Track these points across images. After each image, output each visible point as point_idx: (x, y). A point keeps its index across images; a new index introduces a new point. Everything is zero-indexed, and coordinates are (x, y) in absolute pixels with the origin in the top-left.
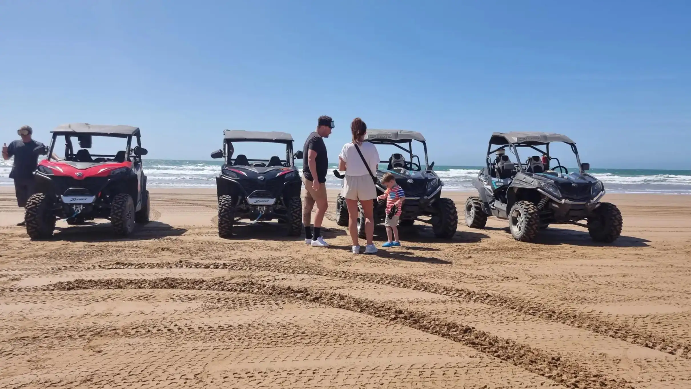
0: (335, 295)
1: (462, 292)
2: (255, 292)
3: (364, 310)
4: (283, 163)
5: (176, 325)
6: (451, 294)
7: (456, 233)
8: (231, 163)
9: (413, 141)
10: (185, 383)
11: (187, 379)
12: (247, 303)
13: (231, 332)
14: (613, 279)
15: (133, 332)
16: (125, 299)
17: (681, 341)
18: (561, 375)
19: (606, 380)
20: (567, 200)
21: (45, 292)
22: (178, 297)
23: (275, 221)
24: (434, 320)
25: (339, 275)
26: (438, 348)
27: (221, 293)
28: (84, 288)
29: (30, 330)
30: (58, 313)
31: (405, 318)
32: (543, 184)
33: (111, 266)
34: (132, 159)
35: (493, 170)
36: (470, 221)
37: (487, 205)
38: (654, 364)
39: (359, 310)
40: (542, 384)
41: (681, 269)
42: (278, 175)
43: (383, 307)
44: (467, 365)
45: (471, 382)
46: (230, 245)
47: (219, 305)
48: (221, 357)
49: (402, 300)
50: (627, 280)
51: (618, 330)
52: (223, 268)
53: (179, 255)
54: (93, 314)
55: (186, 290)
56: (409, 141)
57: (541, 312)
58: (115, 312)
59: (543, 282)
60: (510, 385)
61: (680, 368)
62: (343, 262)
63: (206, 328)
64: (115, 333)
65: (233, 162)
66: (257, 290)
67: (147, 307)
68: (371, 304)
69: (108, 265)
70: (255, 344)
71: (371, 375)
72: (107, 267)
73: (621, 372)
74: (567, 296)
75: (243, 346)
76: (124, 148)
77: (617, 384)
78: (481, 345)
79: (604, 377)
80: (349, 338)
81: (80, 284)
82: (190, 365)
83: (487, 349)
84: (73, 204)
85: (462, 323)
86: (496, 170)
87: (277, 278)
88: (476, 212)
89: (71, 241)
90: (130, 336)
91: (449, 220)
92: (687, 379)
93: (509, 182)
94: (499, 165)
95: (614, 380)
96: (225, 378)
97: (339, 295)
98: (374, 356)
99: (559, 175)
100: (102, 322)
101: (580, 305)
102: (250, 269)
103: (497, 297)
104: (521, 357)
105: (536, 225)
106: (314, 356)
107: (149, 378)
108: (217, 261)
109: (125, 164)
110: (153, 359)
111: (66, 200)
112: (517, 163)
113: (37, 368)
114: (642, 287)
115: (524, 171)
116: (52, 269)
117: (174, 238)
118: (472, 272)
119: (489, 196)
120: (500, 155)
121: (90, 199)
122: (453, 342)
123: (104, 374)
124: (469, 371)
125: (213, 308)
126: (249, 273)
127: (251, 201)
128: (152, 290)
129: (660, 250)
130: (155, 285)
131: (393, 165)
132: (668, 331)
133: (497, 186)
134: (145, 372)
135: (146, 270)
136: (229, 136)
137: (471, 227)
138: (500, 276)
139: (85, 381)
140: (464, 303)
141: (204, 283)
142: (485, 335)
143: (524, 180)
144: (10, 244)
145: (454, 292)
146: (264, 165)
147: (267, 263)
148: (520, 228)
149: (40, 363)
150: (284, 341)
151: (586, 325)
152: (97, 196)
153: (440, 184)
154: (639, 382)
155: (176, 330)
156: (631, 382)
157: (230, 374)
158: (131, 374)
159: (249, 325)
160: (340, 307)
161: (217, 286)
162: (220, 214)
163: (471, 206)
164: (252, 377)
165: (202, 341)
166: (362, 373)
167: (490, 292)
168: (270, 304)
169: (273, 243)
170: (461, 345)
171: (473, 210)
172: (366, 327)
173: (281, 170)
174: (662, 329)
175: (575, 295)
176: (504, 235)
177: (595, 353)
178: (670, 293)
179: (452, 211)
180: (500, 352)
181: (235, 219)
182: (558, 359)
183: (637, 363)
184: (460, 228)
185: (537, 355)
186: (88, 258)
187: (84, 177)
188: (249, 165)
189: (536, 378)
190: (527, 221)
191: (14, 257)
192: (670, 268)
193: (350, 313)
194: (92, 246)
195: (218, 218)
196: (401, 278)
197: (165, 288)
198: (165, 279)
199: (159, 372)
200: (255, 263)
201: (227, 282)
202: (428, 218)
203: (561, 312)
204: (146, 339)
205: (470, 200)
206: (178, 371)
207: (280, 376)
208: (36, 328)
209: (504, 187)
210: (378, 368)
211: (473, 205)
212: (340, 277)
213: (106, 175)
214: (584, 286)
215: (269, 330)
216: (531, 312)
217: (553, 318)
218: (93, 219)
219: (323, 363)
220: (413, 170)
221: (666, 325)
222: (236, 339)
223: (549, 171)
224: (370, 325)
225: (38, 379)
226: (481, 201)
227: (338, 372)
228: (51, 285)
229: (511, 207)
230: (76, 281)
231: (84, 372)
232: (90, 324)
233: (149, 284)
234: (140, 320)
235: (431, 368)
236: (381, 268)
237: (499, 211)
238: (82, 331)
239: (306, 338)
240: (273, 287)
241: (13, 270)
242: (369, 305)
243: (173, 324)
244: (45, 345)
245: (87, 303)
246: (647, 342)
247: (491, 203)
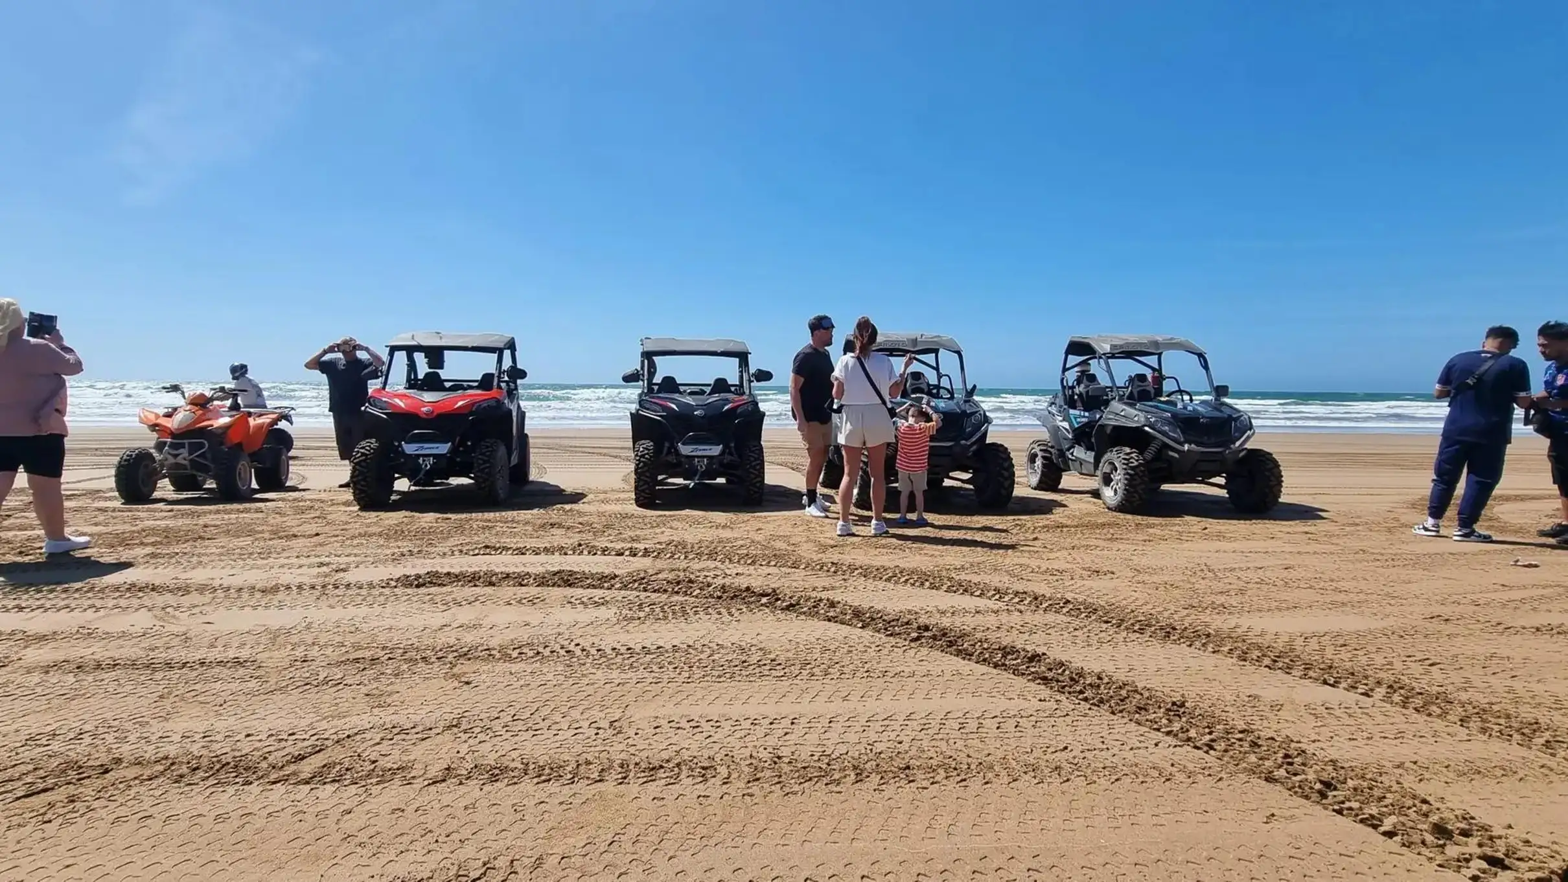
0: (821, 600)
1: (1024, 596)
2: (694, 594)
3: (868, 624)
4: (733, 389)
5: (578, 645)
6: (1007, 599)
7: (1012, 500)
8: (653, 389)
9: (941, 350)
10: (597, 734)
11: (599, 728)
12: (684, 613)
13: (662, 658)
14: (1268, 574)
15: (515, 654)
16: (501, 602)
17: (1382, 675)
18: (1188, 731)
19: (1259, 738)
20: (1193, 445)
21: (383, 590)
22: (578, 601)
23: (721, 480)
24: (981, 641)
25: (825, 568)
26: (987, 686)
27: (643, 595)
28: (439, 585)
29: (366, 648)
30: (404, 622)
31: (934, 638)
32: (1152, 420)
33: (477, 551)
34: (503, 385)
35: (1072, 396)
36: (1035, 480)
37: (1062, 454)
38: (1338, 712)
39: (860, 625)
40: (1156, 745)
41: (1379, 557)
42: (726, 408)
43: (898, 620)
44: (1035, 714)
45: (1041, 740)
46: (654, 518)
47: (642, 614)
48: (649, 695)
49: (928, 609)
50: (1293, 574)
51: (1279, 657)
52: (644, 556)
53: (577, 535)
54: (455, 625)
55: (589, 590)
56: (936, 351)
57: (1153, 629)
58: (486, 622)
59: (1155, 578)
60: (1105, 747)
61: (1380, 718)
62: (832, 547)
63: (623, 650)
64: (489, 654)
65: (656, 388)
66: (698, 591)
67: (534, 616)
68: (879, 615)
69: (473, 550)
70: (698, 676)
71: (883, 728)
72: (471, 553)
73: (1284, 725)
74: (1195, 602)
75: (681, 679)
76: (492, 369)
77: (1278, 744)
78: (1058, 681)
79: (1256, 734)
80: (845, 670)
81: (434, 579)
82: (603, 708)
83: (1067, 688)
84: (418, 456)
85: (1026, 647)
86: (1076, 397)
87: (728, 572)
88: (1044, 465)
89: (416, 511)
90: (511, 659)
91: (1002, 480)
92: (1393, 737)
93: (1098, 416)
94: (1080, 389)
95: (1273, 739)
96: (656, 728)
97: (828, 600)
98: (886, 697)
99: (1180, 405)
100: (469, 638)
101: (1215, 617)
102: (686, 557)
103: (1081, 603)
104: (1122, 700)
105: (1143, 486)
106: (792, 697)
107: (542, 725)
108: (635, 545)
109: (494, 392)
110: (546, 697)
111: (410, 449)
112: (1110, 385)
113: (379, 706)
114: (1317, 587)
115: (1121, 399)
116: (393, 555)
117: (567, 507)
118: (1038, 562)
119: (1066, 439)
120: (1083, 372)
121: (443, 448)
122: (1012, 676)
123: (476, 717)
124: (1038, 724)
125: (633, 619)
126: (684, 565)
127: (685, 450)
128: (539, 588)
129: (1344, 525)
130: (543, 581)
131: (909, 391)
132: (1360, 658)
133: (1078, 423)
134: (535, 716)
135: (529, 558)
136: (650, 347)
137: (1035, 489)
138: (1084, 569)
139: (450, 727)
140: (1029, 613)
141: (617, 579)
142: (1063, 665)
143: (1122, 414)
144: (329, 517)
145: (1012, 596)
146: (703, 393)
147: (711, 548)
148: (1116, 490)
149: (383, 699)
150: (744, 673)
151: (1226, 649)
152: (453, 444)
153: (987, 420)
154: (1314, 741)
155: (578, 652)
156: (1299, 742)
157: (663, 722)
158: (515, 718)
159: (689, 646)
160: (829, 620)
161: (636, 585)
162: (636, 470)
163: (1035, 455)
164: (697, 727)
165: (619, 670)
166: (868, 724)
167: (1069, 596)
168: (719, 613)
169: (719, 517)
170: (1025, 681)
171: (1039, 462)
172: (872, 652)
173: (731, 401)
174: (1349, 655)
175: (1208, 600)
176: (1089, 502)
177: (1241, 694)
178: (1362, 597)
179: (1006, 465)
180: (1088, 693)
181: (660, 478)
182: (1183, 705)
183: (1309, 711)
184: (1019, 491)
185: (1148, 698)
186: (443, 538)
187: (435, 414)
188: (680, 393)
189: (1146, 734)
190: (1126, 479)
191: (337, 536)
192: (1360, 556)
193: (845, 630)
194: (447, 519)
195: (633, 476)
196: (925, 574)
197: (559, 586)
198: (558, 572)
199: (557, 717)
200: (692, 547)
201: (652, 578)
202: (966, 476)
203: (1186, 628)
204: (535, 665)
205: (1036, 446)
206: (586, 716)
207: (740, 728)
208: (375, 645)
209: (1090, 424)
210: (893, 718)
211: (1040, 454)
212: (828, 571)
213: (466, 412)
214: (1220, 586)
215: (720, 655)
216: (1136, 628)
217: (1172, 638)
218: (447, 479)
219: (806, 708)
220: (942, 398)
221: (1356, 650)
222: (671, 667)
223: (1162, 399)
224: (878, 649)
225: (381, 722)
226: (1052, 447)
227: (830, 722)
228: (392, 579)
229: (1102, 456)
230: (428, 573)
231: (448, 713)
232: (452, 641)
233: (535, 579)
234: (524, 635)
235: (978, 718)
236: (892, 557)
237: (1081, 464)
238: (441, 650)
239: (778, 667)
240: (723, 587)
241: (336, 556)
242: (875, 616)
243: (573, 644)
244: (389, 671)
245: (445, 607)
246: (1325, 676)
247: (1068, 450)
